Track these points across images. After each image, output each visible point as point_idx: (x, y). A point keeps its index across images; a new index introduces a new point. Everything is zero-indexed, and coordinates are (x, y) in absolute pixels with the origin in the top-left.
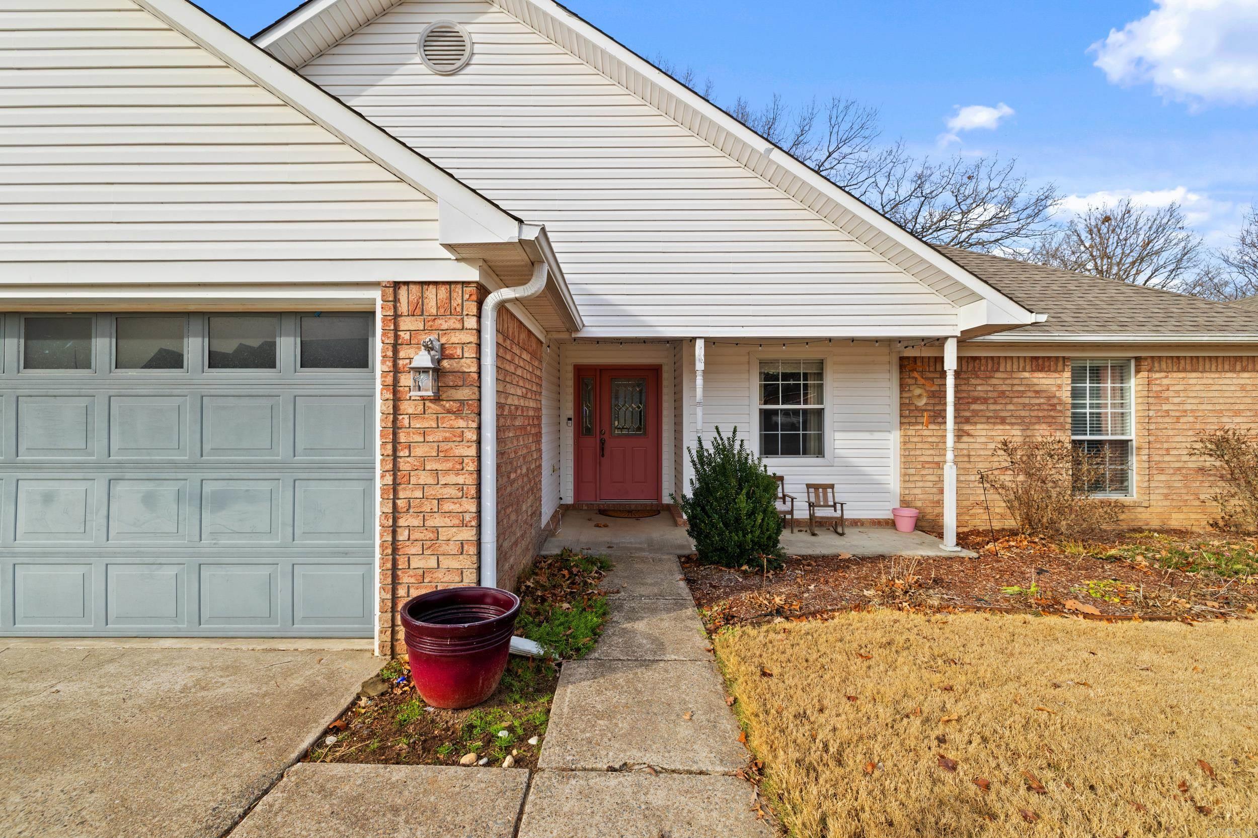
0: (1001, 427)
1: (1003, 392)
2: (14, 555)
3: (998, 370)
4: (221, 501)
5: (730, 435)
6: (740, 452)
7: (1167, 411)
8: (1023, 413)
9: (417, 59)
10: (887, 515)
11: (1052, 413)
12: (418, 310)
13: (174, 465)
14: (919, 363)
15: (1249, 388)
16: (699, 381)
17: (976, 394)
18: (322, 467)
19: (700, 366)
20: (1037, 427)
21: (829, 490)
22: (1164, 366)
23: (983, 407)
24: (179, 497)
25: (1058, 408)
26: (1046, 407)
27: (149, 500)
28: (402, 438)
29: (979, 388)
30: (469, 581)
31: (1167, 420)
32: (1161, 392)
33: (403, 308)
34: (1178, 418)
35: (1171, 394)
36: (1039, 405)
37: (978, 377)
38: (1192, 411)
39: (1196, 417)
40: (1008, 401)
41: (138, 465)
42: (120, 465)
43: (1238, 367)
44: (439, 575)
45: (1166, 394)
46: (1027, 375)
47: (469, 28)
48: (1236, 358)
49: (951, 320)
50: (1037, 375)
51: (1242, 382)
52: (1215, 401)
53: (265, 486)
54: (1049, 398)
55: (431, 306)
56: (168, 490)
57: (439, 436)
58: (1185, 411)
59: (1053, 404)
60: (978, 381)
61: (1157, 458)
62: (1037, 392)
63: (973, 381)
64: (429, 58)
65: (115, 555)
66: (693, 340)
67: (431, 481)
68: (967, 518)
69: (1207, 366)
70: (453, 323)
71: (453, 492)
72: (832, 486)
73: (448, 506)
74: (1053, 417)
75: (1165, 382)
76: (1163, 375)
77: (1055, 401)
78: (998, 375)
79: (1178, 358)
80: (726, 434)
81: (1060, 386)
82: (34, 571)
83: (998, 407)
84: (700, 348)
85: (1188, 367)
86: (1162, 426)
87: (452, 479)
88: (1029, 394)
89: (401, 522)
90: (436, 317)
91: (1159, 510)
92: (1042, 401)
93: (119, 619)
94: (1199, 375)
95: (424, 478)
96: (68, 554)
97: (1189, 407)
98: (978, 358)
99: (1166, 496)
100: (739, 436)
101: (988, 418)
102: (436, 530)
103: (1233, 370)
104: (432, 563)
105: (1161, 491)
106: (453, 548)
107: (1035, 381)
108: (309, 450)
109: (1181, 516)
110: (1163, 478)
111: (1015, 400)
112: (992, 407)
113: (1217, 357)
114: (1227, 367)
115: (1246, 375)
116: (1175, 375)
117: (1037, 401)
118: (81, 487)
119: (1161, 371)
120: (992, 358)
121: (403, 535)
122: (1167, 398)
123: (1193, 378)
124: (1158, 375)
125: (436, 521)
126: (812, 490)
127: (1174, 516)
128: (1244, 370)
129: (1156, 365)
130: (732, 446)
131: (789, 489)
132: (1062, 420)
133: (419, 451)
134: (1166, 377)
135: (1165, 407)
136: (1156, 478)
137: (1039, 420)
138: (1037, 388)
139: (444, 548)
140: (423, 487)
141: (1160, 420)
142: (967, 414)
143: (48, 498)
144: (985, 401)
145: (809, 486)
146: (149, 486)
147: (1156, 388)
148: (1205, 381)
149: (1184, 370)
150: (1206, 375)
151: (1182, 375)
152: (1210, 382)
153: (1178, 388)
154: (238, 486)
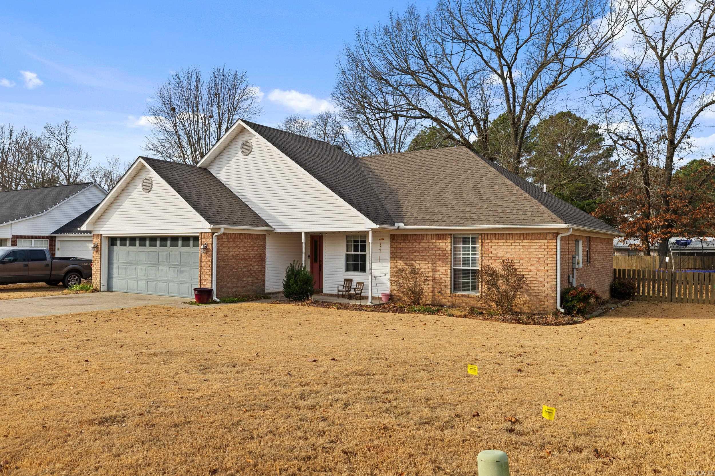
0: (425, 262)
1: (426, 248)
2: (158, 280)
3: (424, 239)
4: (182, 272)
7: (491, 257)
8: (433, 257)
11: (444, 257)
12: (204, 237)
13: (177, 265)
14: (396, 237)
15: (527, 247)
17: (415, 249)
20: (438, 263)
21: (362, 285)
22: (489, 237)
23: (418, 254)
25: (447, 255)
26: (441, 254)
28: (202, 261)
29: (417, 247)
32: (488, 248)
34: (496, 260)
35: (492, 249)
36: (439, 254)
37: (416, 242)
38: (501, 257)
40: (427, 252)
42: (170, 265)
43: (522, 238)
45: (490, 250)
46: (434, 241)
50: (438, 241)
51: (524, 244)
53: (188, 269)
54: (442, 251)
56: (177, 269)
57: (207, 260)
58: (499, 257)
59: (444, 254)
60: (416, 244)
62: (438, 248)
63: (415, 244)
64: (243, 152)
65: (170, 281)
67: (205, 268)
69: (508, 237)
70: (209, 240)
71: (208, 271)
72: (363, 283)
74: (444, 259)
75: (490, 244)
76: (489, 241)
77: (445, 252)
78: (424, 241)
79: (495, 234)
81: (447, 246)
82: (160, 283)
83: (424, 254)
84: (303, 235)
85: (500, 238)
86: (488, 264)
88: (436, 249)
90: (206, 239)
92: (440, 252)
93: (171, 293)
94: (504, 241)
97: (500, 255)
98: (417, 234)
101: (420, 258)
102: (206, 278)
103: (519, 239)
104: (205, 284)
107: (438, 244)
108: (194, 263)
111: (430, 251)
112: (421, 254)
113: (512, 233)
115: (525, 241)
116: (494, 241)
117: (438, 252)
118: (166, 268)
119: (488, 239)
120: (422, 234)
121: (202, 278)
122: (491, 252)
124: (486, 241)
125: (206, 276)
128: (524, 239)
129: (486, 237)
132: (447, 260)
133: (204, 263)
134: (491, 242)
135: (490, 255)
137: (439, 260)
138: (438, 247)
139: (207, 281)
141: (487, 261)
142: (412, 257)
143: (162, 270)
144: (419, 252)
146: (174, 269)
147: (486, 247)
148: (507, 244)
149: (498, 239)
150: (508, 241)
151: (497, 241)
152: (510, 244)
153: (496, 247)
154: (185, 269)
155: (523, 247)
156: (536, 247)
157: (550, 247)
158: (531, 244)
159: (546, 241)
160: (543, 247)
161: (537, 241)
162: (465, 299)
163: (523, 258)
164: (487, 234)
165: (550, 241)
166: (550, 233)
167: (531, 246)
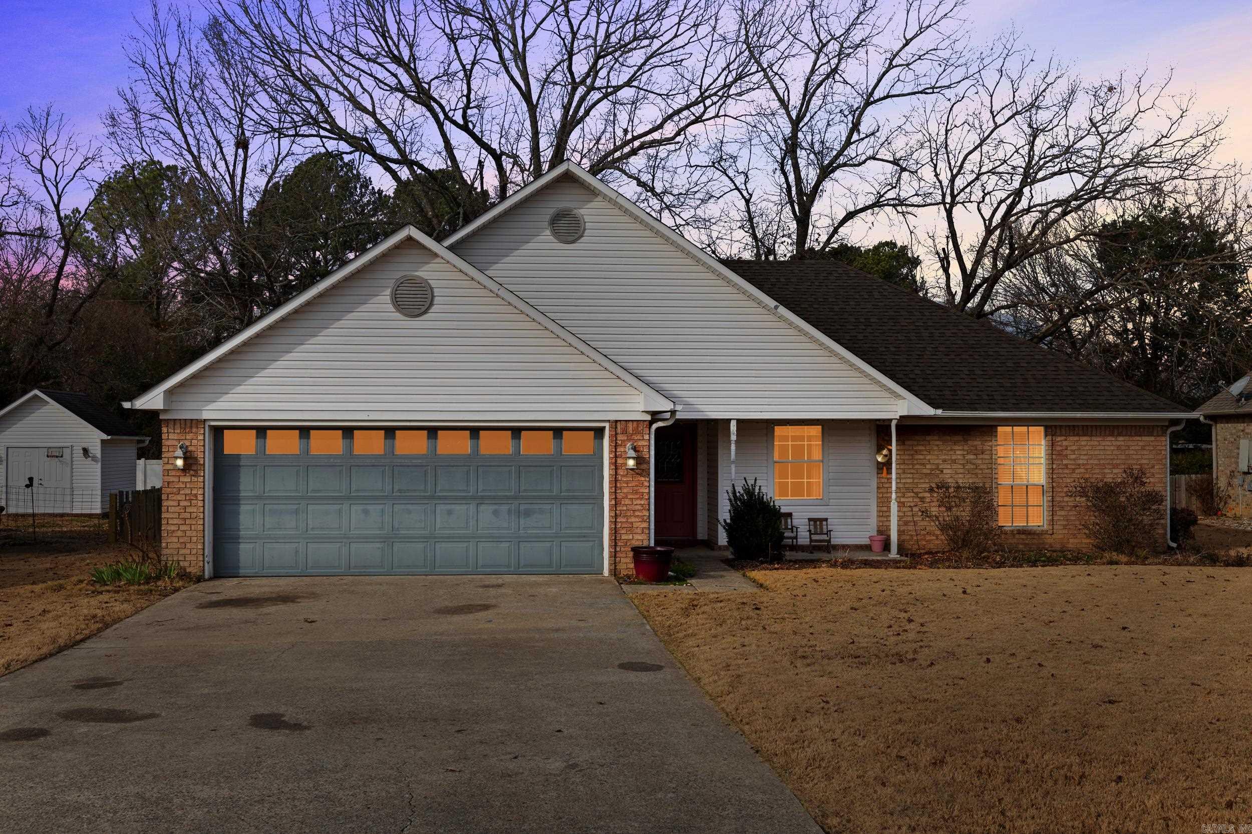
2: (435, 538)
4: (528, 514)
5: (753, 482)
6: (759, 493)
7: (1066, 465)
9: (548, 232)
10: (866, 541)
12: (625, 432)
13: (508, 498)
15: (1123, 448)
16: (733, 447)
18: (574, 498)
19: (733, 437)
21: (824, 523)
22: (1063, 431)
24: (509, 511)
27: (495, 513)
28: (618, 485)
30: (645, 544)
31: (1066, 471)
32: (1062, 451)
33: (619, 431)
34: (1074, 469)
35: (1069, 452)
38: (1083, 465)
39: (1087, 469)
41: (489, 498)
42: (482, 498)
43: (1116, 433)
44: (633, 542)
45: (1065, 453)
47: (582, 211)
48: (1114, 427)
49: (894, 408)
51: (1118, 443)
52: (1100, 457)
53: (547, 507)
55: (630, 430)
56: (505, 508)
57: (634, 484)
58: (1079, 465)
61: (1058, 499)
64: (556, 233)
65: (481, 537)
66: (729, 421)
67: (630, 503)
68: (924, 543)
69: (1094, 432)
70: (639, 437)
71: (639, 507)
72: (826, 520)
73: (637, 513)
75: (1065, 443)
76: (1063, 438)
79: (1074, 426)
80: (751, 482)
82: (443, 545)
84: (733, 427)
85: (1081, 433)
86: (1062, 476)
87: (639, 502)
89: (618, 520)
90: (632, 434)
91: (1060, 536)
93: (483, 566)
94: (1088, 438)
95: (627, 502)
96: (460, 537)
97: (1081, 462)
99: (1065, 527)
100: (758, 483)
102: (632, 523)
103: (1112, 435)
104: (631, 537)
105: (1061, 523)
106: (639, 531)
108: (568, 491)
109: (1076, 541)
110: (1063, 513)
113: (1100, 426)
114: (1107, 432)
115: (1121, 438)
116: (1071, 438)
118: (465, 507)
119: (1061, 436)
121: (619, 526)
122: (1066, 456)
123: (1084, 440)
124: (1059, 439)
125: (633, 519)
126: (812, 523)
127: (1071, 541)
128: (1120, 435)
129: (1058, 431)
130: (754, 490)
131: (796, 522)
133: (625, 491)
134: (1066, 440)
135: (1065, 462)
136: (1059, 513)
139: (636, 531)
140: (626, 505)
141: (1060, 471)
143: (450, 512)
145: (810, 520)
146: (496, 507)
147: (1058, 448)
148: (1092, 443)
149: (1078, 435)
150: (1094, 438)
151: (1076, 438)
152: (1096, 443)
153: (1074, 448)
154: (536, 507)
155: (1119, 447)
156: (1137, 448)
157: (1158, 448)
158: (1131, 443)
159: (1152, 438)
160: (1147, 448)
161: (1139, 438)
162: (1023, 536)
163: (1117, 465)
164: (1061, 426)
165: (1158, 438)
166: (1157, 426)
167: (1129, 446)
